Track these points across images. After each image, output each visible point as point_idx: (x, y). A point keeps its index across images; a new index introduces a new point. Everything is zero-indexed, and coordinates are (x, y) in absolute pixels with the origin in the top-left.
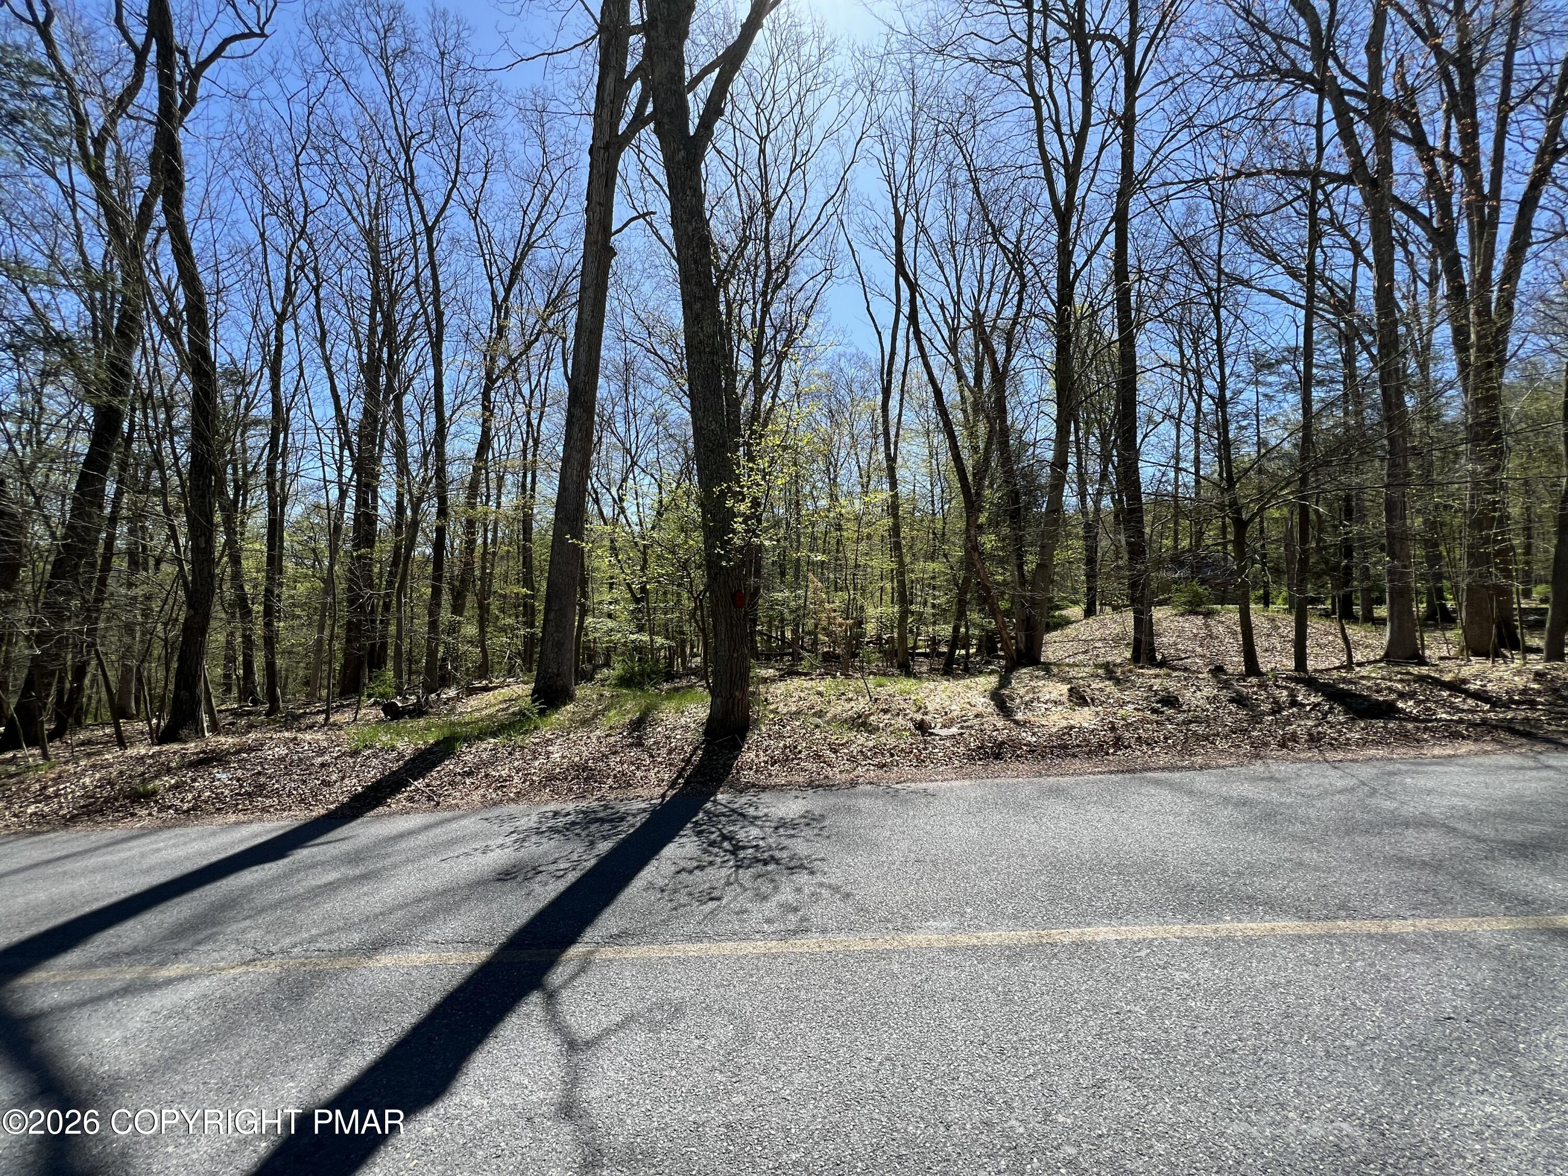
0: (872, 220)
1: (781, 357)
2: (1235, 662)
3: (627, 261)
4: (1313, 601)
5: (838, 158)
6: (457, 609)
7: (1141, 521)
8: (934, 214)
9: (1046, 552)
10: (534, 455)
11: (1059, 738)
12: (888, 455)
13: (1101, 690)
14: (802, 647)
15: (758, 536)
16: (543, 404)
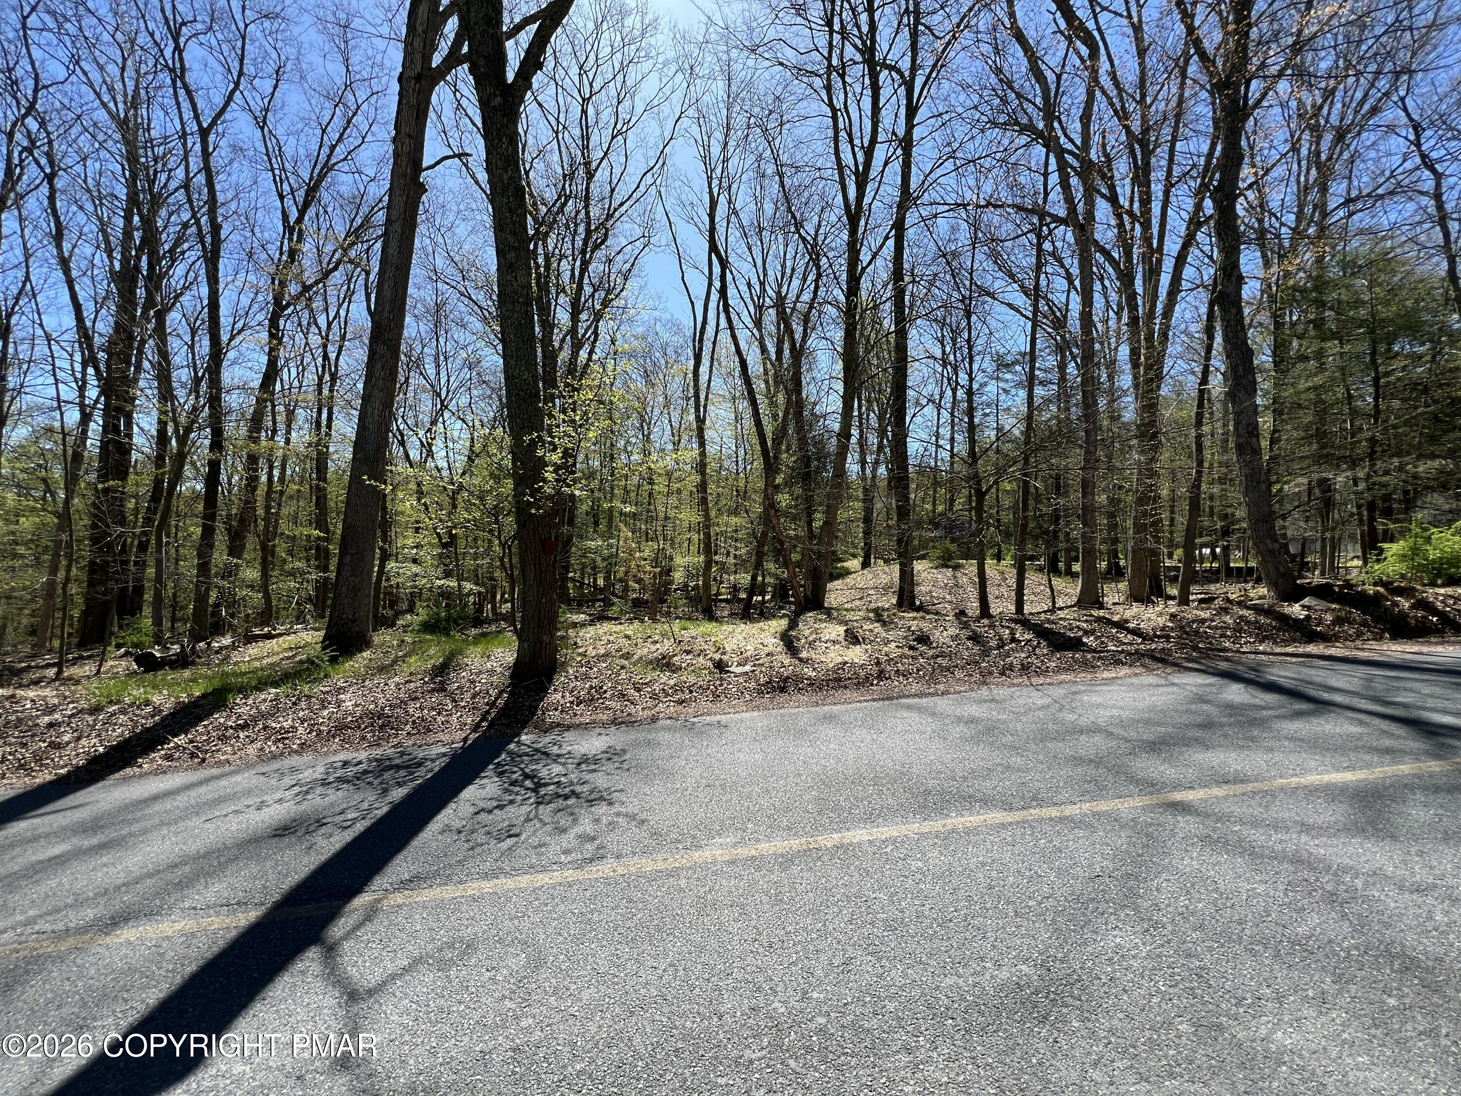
0: (688, 196)
1: (598, 316)
2: (973, 607)
3: (441, 200)
4: (1032, 558)
5: (658, 132)
6: (235, 550)
7: (907, 487)
8: (743, 198)
9: (831, 511)
10: (331, 391)
11: (835, 672)
12: (698, 417)
13: (871, 631)
14: (613, 594)
15: (569, 486)
16: (343, 338)
